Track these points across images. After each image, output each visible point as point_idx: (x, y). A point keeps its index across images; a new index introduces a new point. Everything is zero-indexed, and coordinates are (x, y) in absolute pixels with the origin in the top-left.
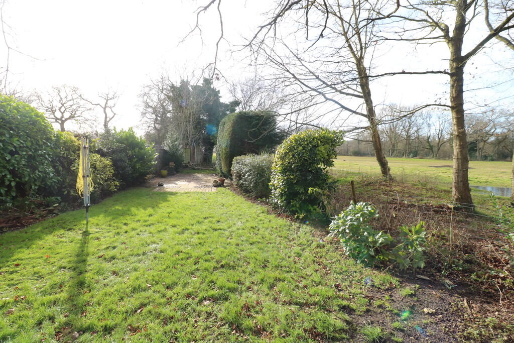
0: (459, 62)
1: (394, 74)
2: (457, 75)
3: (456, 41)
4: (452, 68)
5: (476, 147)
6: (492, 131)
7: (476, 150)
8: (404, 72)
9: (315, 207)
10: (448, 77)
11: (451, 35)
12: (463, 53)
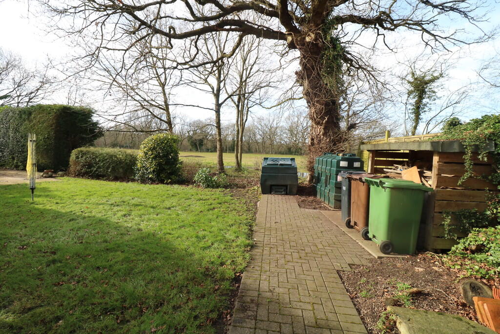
0: (219, 106)
1: (194, 106)
2: (218, 112)
3: (217, 96)
4: (216, 108)
5: (202, 143)
6: (211, 132)
7: (203, 145)
8: (198, 106)
9: (173, 176)
10: (215, 112)
11: (215, 92)
12: (220, 103)
